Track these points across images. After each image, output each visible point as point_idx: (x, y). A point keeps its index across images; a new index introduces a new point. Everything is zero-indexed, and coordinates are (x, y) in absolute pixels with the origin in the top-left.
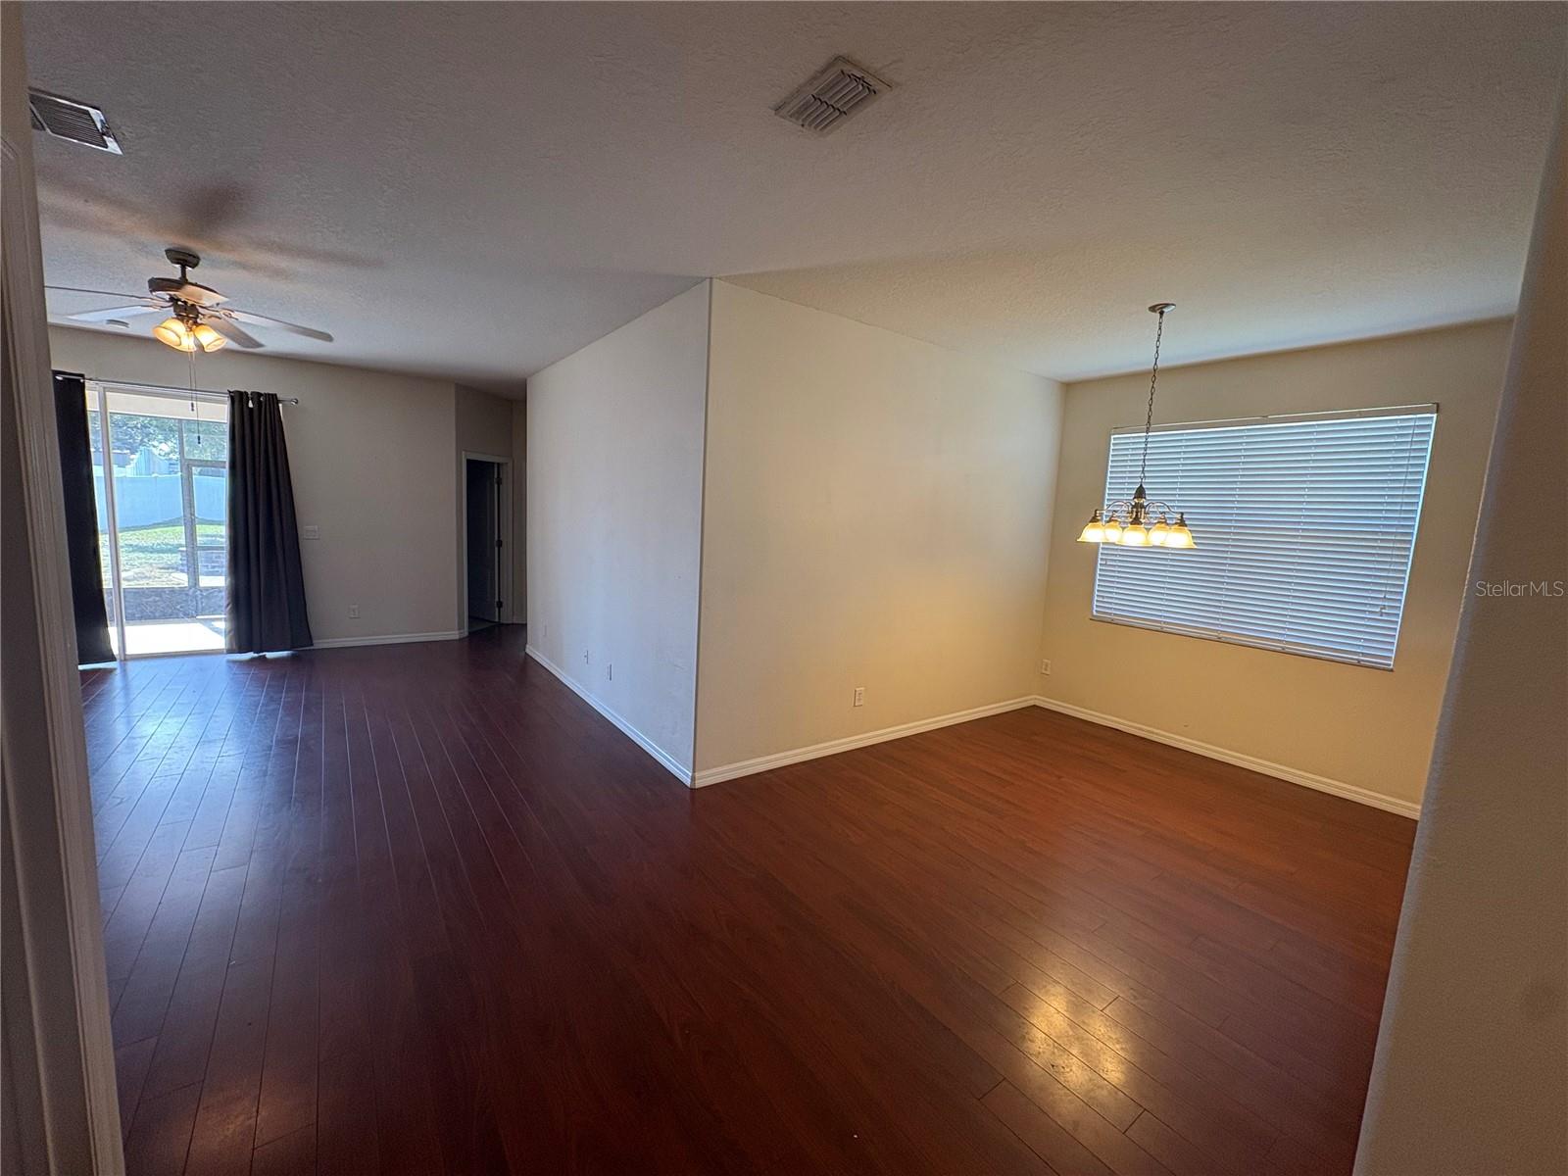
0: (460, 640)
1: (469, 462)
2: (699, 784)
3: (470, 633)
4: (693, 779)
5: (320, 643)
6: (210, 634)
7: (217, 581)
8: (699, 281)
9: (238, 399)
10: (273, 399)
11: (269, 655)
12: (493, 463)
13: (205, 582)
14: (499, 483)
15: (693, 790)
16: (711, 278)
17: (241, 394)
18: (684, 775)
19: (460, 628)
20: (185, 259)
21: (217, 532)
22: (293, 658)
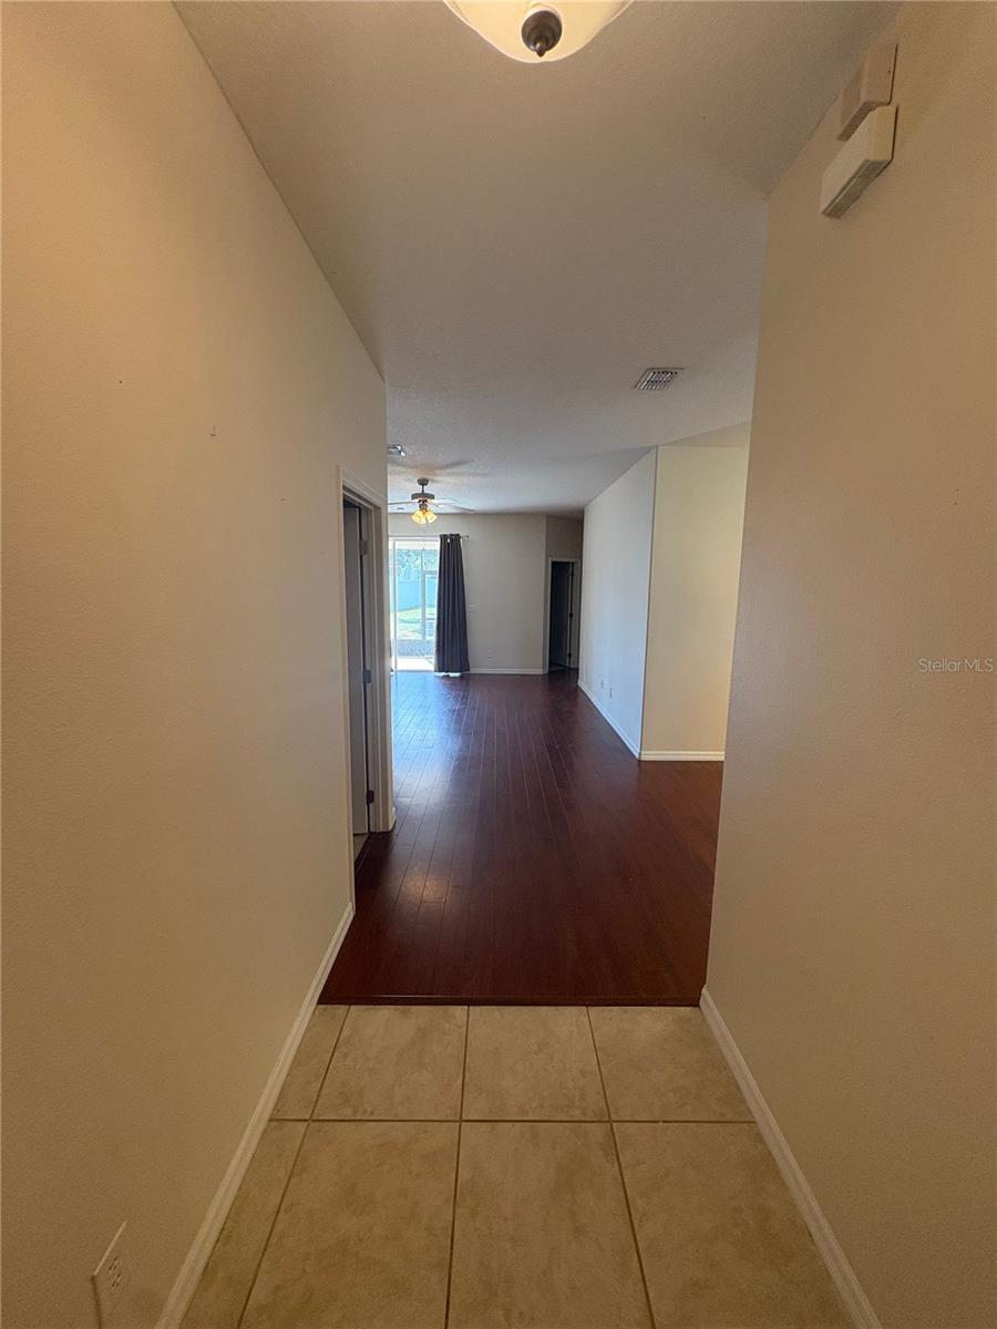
0: (544, 675)
1: (553, 563)
2: (644, 758)
3: (550, 672)
4: (640, 754)
5: (473, 671)
6: (428, 663)
7: (432, 638)
8: (650, 448)
9: (443, 538)
10: (457, 537)
11: (451, 674)
12: (569, 563)
13: (428, 638)
14: (573, 575)
15: (639, 761)
16: (657, 446)
17: (445, 536)
18: (635, 751)
19: (544, 668)
20: (423, 482)
21: (432, 612)
22: (461, 677)
